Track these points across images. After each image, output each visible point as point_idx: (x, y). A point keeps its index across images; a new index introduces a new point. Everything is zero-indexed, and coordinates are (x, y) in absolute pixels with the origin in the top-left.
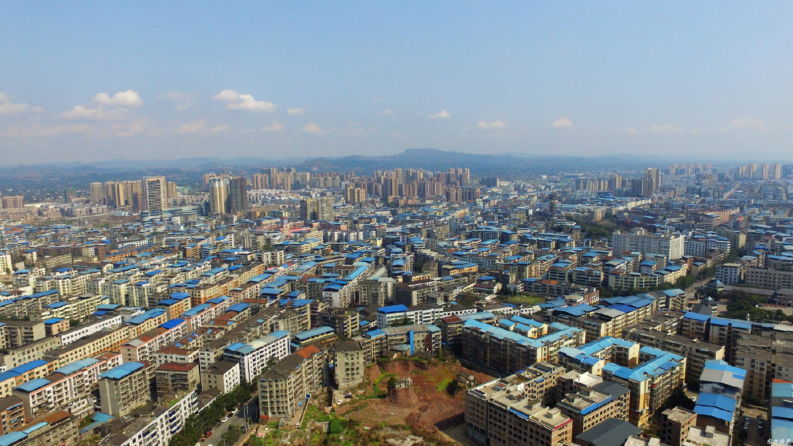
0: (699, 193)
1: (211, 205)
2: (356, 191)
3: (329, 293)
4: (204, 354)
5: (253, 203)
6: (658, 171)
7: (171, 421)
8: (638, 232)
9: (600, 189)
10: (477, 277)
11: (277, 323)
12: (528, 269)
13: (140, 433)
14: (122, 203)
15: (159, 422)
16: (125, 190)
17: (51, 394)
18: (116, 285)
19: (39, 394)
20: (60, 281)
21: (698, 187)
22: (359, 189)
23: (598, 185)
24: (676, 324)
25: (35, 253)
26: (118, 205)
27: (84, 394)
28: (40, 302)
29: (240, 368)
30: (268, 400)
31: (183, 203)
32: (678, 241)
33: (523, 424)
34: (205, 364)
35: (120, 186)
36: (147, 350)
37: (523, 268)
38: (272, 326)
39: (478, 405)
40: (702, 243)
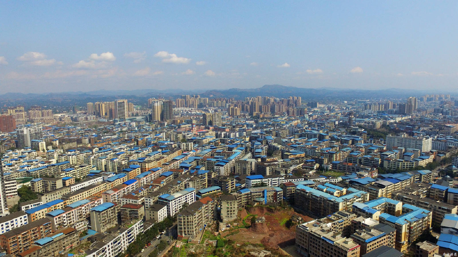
0: (442, 112)
1: (153, 116)
2: (235, 109)
3: (218, 167)
4: (147, 200)
5: (176, 115)
6: (415, 99)
7: (129, 236)
8: (403, 135)
9: (379, 109)
10: (304, 160)
11: (188, 183)
12: (335, 156)
13: (112, 241)
14: (104, 114)
15: (122, 237)
16: (105, 107)
17: (65, 218)
18: (100, 160)
19: (59, 218)
20: (71, 157)
21: (441, 109)
22: (236, 108)
23: (378, 107)
24: (426, 191)
25: (57, 141)
26: (101, 115)
27: (82, 219)
28: (60, 168)
29: (167, 208)
30: (183, 227)
31: (137, 115)
32: (428, 141)
33: (330, 247)
34: (148, 205)
35: (103, 105)
36: (116, 196)
37: (332, 155)
38: (185, 185)
39: (304, 234)
40: (443, 143)
